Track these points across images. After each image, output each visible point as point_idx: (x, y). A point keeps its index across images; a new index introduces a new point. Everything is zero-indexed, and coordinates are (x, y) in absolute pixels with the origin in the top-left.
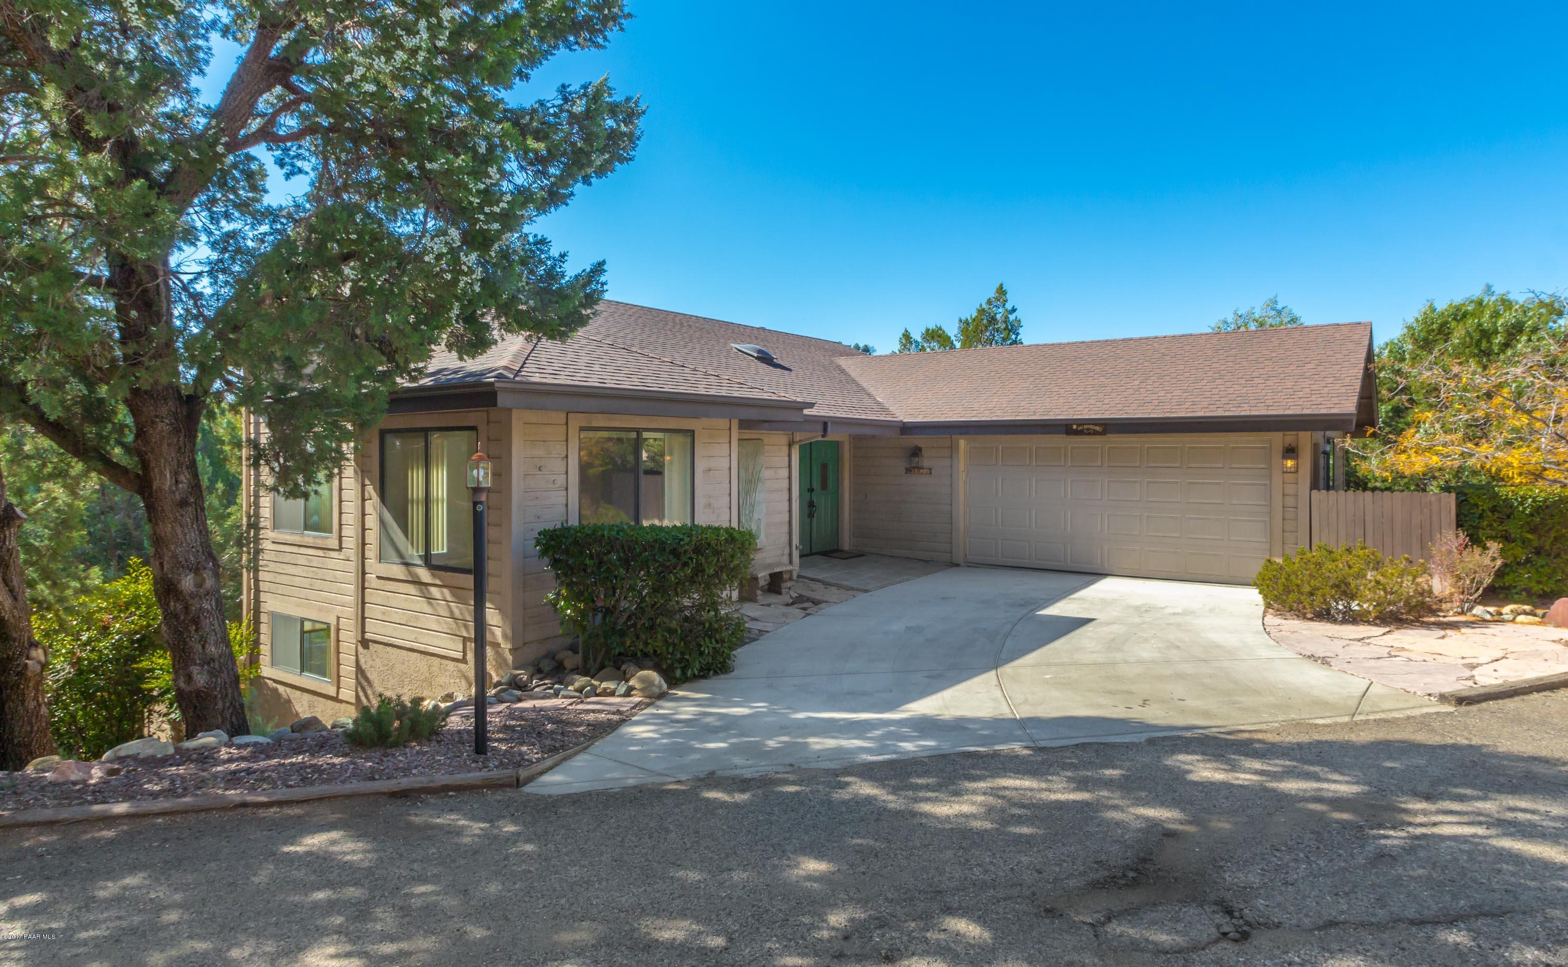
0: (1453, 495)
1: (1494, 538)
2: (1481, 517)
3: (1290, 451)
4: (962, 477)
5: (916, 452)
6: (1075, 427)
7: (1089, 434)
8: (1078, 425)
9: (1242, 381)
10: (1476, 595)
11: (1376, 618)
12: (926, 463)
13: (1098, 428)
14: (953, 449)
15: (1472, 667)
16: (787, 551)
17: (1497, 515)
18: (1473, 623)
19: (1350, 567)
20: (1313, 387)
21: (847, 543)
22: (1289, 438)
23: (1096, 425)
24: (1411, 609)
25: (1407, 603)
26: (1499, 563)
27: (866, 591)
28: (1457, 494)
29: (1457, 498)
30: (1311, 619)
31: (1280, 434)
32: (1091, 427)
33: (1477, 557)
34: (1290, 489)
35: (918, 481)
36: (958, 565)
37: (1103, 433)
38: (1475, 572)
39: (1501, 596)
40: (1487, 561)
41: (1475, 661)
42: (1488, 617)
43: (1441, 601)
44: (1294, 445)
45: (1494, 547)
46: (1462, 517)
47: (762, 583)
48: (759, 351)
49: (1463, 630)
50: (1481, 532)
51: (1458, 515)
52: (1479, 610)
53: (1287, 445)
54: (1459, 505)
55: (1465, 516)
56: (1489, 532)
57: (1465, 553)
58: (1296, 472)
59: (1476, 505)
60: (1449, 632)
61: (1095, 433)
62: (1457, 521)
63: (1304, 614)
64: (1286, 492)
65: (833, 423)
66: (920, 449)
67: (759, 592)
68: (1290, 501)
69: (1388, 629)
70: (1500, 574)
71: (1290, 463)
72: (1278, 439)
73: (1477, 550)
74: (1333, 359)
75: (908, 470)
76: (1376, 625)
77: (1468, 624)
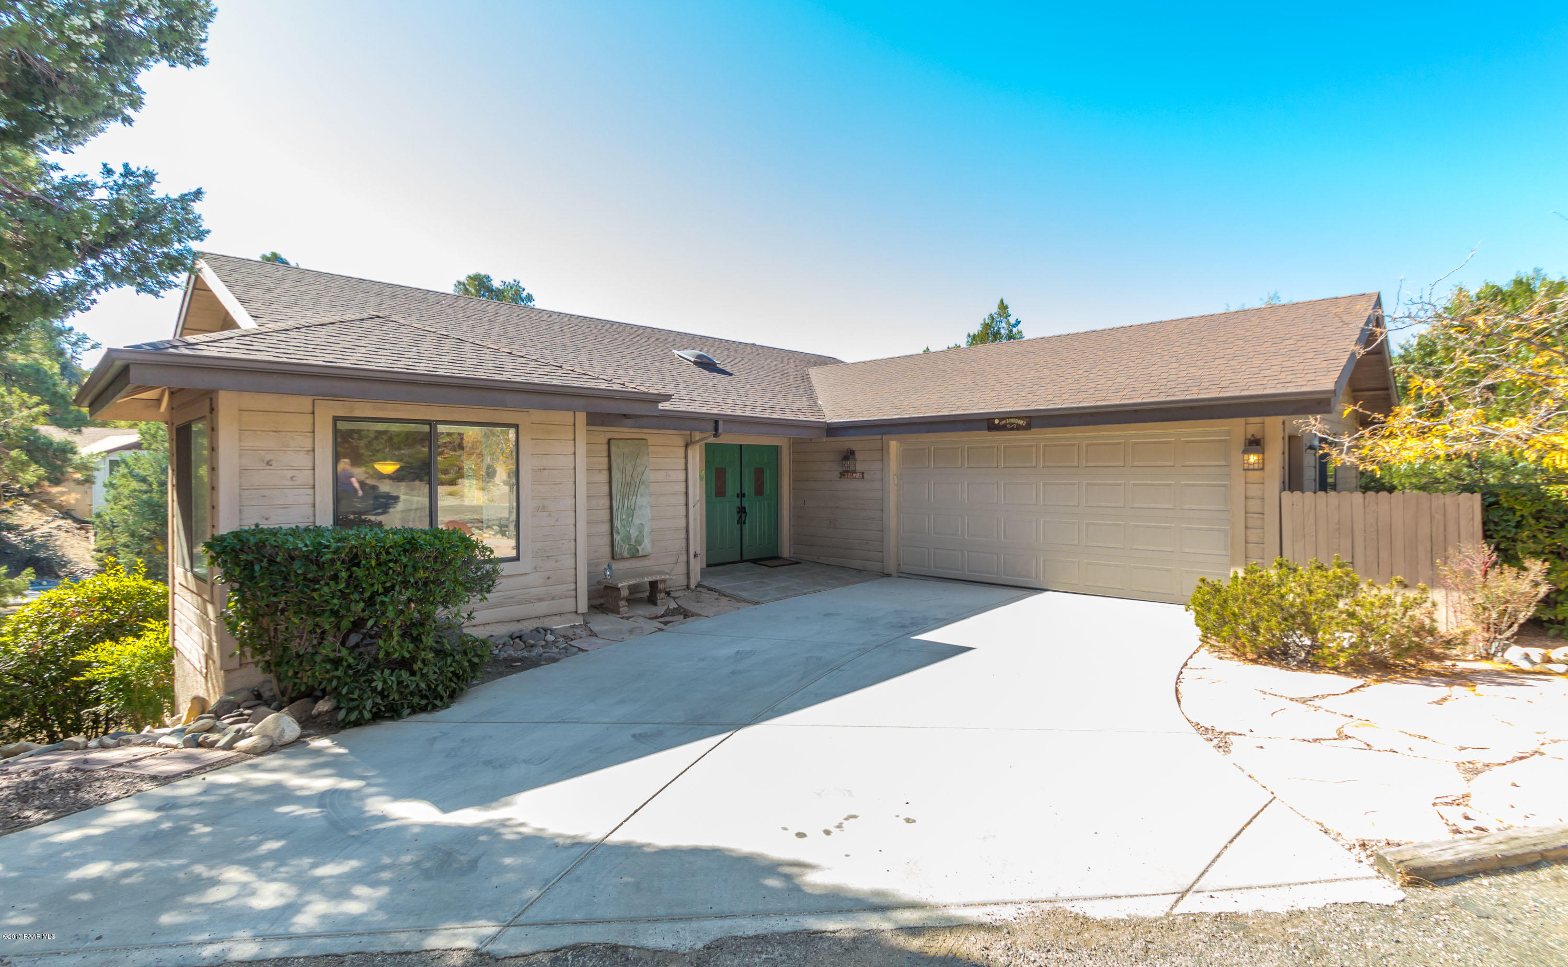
0: (1477, 497)
1: (1535, 554)
2: (1519, 525)
3: (1255, 444)
4: (893, 480)
5: (849, 455)
6: (997, 421)
7: (1012, 429)
8: (1001, 419)
9: (1200, 363)
10: (1508, 634)
11: (1350, 663)
12: (859, 467)
13: (1021, 422)
14: (883, 450)
15: (1472, 770)
16: (683, 558)
17: (1544, 522)
18: (1499, 674)
19: (1311, 592)
20: (1286, 364)
21: (786, 550)
22: (1253, 425)
23: (1018, 418)
24: (1401, 650)
25: (1395, 644)
26: (1543, 590)
27: (756, 603)
28: (1483, 495)
29: (1483, 500)
30: (1254, 661)
31: (1241, 421)
32: (1014, 421)
33: (1510, 581)
34: (1254, 490)
35: (851, 485)
36: (889, 575)
37: (1028, 427)
38: (1507, 602)
39: (1552, 632)
40: (1524, 586)
41: (1480, 758)
42: (1526, 666)
43: (1448, 642)
44: (1258, 436)
45: (1536, 567)
46: (1492, 527)
47: (625, 593)
48: (699, 356)
49: (1480, 688)
50: (1519, 545)
51: (1484, 524)
52: (1515, 654)
53: (1249, 436)
54: (1487, 507)
55: (1496, 524)
56: (1531, 545)
57: (1492, 574)
58: (1262, 469)
59: (1512, 510)
60: (1457, 690)
61: (1019, 428)
62: (1485, 531)
63: (1245, 654)
64: (1249, 494)
65: (724, 421)
66: (852, 453)
67: (623, 603)
68: (1254, 505)
69: (1360, 682)
70: (1548, 602)
71: (1253, 458)
72: (1238, 428)
73: (1510, 572)
74: (1321, 333)
75: (842, 474)
76: (1347, 674)
77: (1494, 677)
